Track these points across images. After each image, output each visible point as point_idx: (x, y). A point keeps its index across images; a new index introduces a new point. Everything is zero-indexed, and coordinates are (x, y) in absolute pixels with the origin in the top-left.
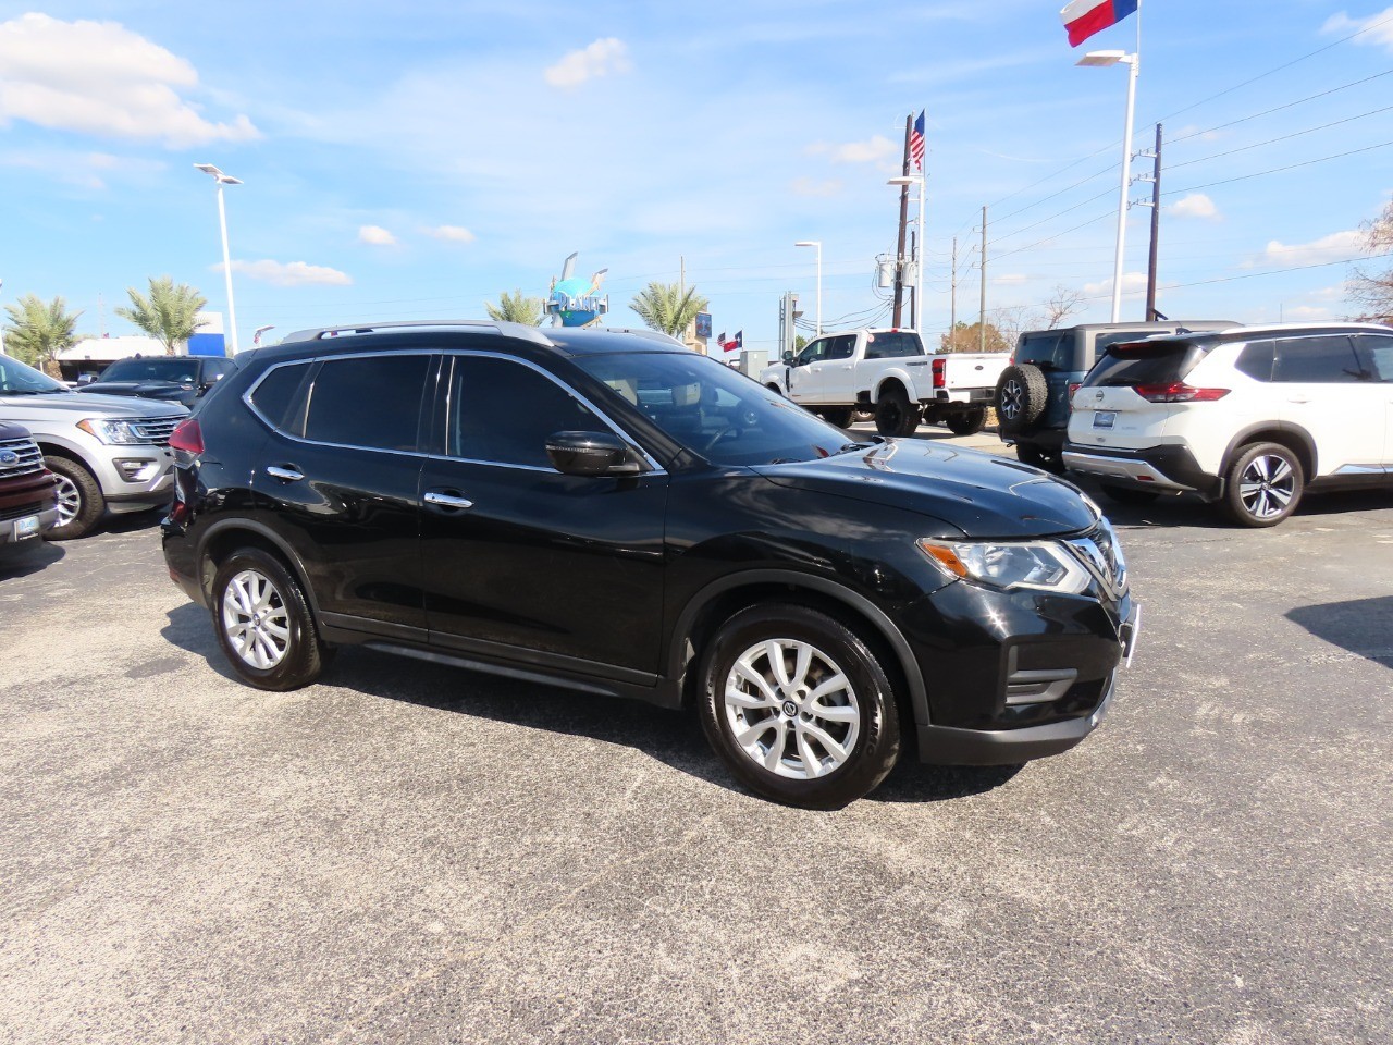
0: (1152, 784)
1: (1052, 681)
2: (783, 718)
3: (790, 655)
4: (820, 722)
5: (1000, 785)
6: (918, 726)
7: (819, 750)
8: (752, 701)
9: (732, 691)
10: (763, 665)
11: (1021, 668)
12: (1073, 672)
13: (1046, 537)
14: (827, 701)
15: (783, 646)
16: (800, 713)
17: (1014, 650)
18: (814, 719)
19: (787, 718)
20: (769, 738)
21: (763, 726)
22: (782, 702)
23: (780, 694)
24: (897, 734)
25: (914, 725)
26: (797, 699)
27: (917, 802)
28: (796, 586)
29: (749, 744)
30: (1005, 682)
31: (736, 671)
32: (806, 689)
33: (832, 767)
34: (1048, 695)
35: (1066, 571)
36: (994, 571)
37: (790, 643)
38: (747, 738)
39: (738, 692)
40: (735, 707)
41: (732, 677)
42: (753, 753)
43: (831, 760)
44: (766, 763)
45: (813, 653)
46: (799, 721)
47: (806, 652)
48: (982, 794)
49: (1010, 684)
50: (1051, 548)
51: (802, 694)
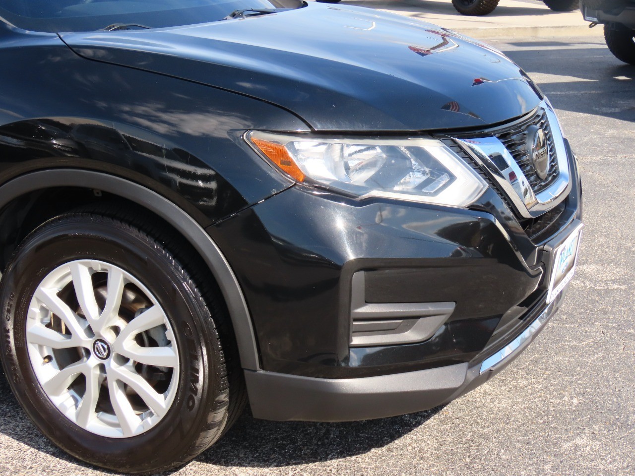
0: (566, 446)
1: (418, 317)
2: (93, 361)
3: (100, 280)
4: (139, 368)
5: (382, 446)
6: (246, 372)
7: (137, 402)
8: (58, 340)
9: (35, 325)
10: (69, 295)
11: (369, 300)
12: (449, 308)
13: (430, 134)
14: (145, 339)
15: (90, 269)
16: (113, 355)
17: (359, 278)
18: (131, 363)
19: (99, 361)
20: (79, 384)
21: (73, 370)
22: (92, 340)
23: (90, 331)
24: (224, 381)
25: (242, 371)
26: (109, 337)
27: (268, 466)
28: (103, 192)
29: (57, 392)
30: (349, 318)
31: (39, 301)
32: (121, 323)
33: (151, 422)
34: (411, 336)
35: (452, 178)
36: (359, 179)
37: (99, 265)
38: (56, 384)
39: (43, 327)
40: (41, 347)
41: (34, 309)
42: (62, 404)
43: (151, 414)
44: (78, 416)
45: (125, 279)
46: (112, 365)
47: (118, 277)
48: (354, 457)
49: (356, 320)
50: (434, 147)
51: (116, 330)
